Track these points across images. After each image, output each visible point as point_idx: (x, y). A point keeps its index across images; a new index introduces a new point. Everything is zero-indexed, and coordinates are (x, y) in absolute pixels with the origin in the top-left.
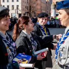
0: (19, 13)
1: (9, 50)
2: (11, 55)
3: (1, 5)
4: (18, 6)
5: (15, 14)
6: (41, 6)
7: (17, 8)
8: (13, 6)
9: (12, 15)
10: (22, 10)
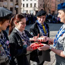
0: (36, 10)
1: (3, 48)
2: (3, 53)
3: (22, 4)
4: (35, 4)
5: (33, 11)
6: (56, 4)
7: (35, 6)
8: (31, 4)
9: (30, 12)
10: (38, 7)
